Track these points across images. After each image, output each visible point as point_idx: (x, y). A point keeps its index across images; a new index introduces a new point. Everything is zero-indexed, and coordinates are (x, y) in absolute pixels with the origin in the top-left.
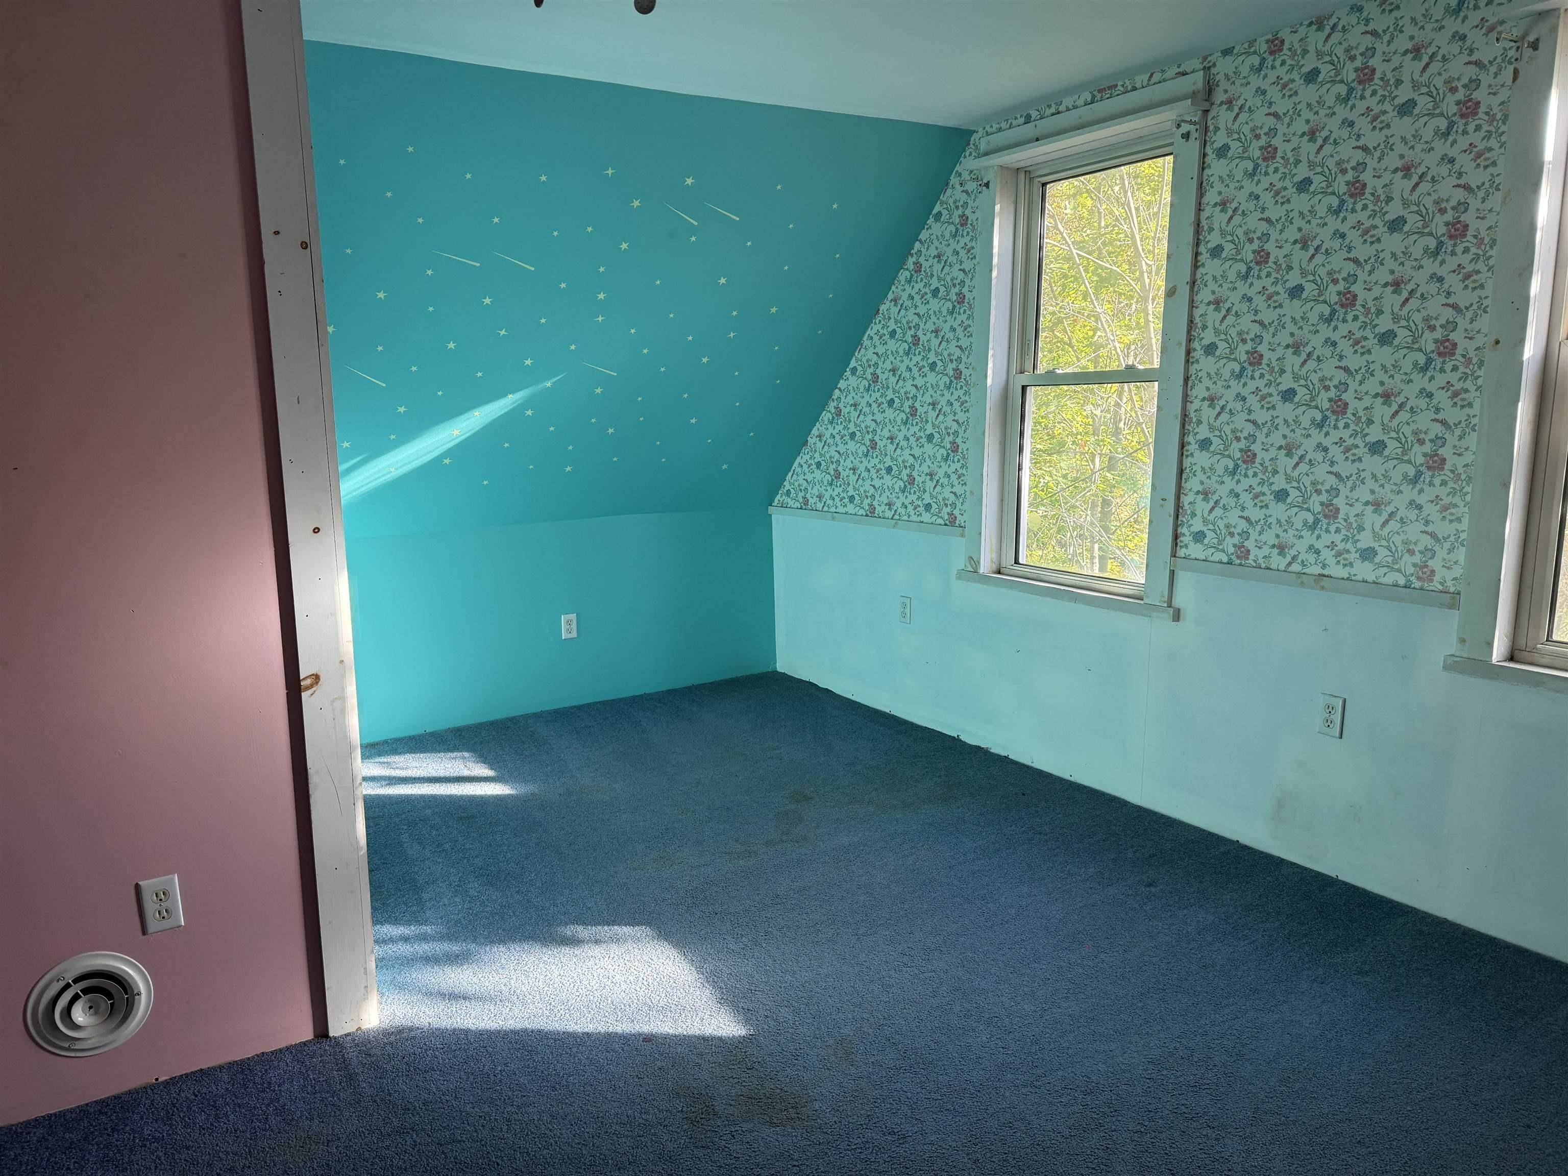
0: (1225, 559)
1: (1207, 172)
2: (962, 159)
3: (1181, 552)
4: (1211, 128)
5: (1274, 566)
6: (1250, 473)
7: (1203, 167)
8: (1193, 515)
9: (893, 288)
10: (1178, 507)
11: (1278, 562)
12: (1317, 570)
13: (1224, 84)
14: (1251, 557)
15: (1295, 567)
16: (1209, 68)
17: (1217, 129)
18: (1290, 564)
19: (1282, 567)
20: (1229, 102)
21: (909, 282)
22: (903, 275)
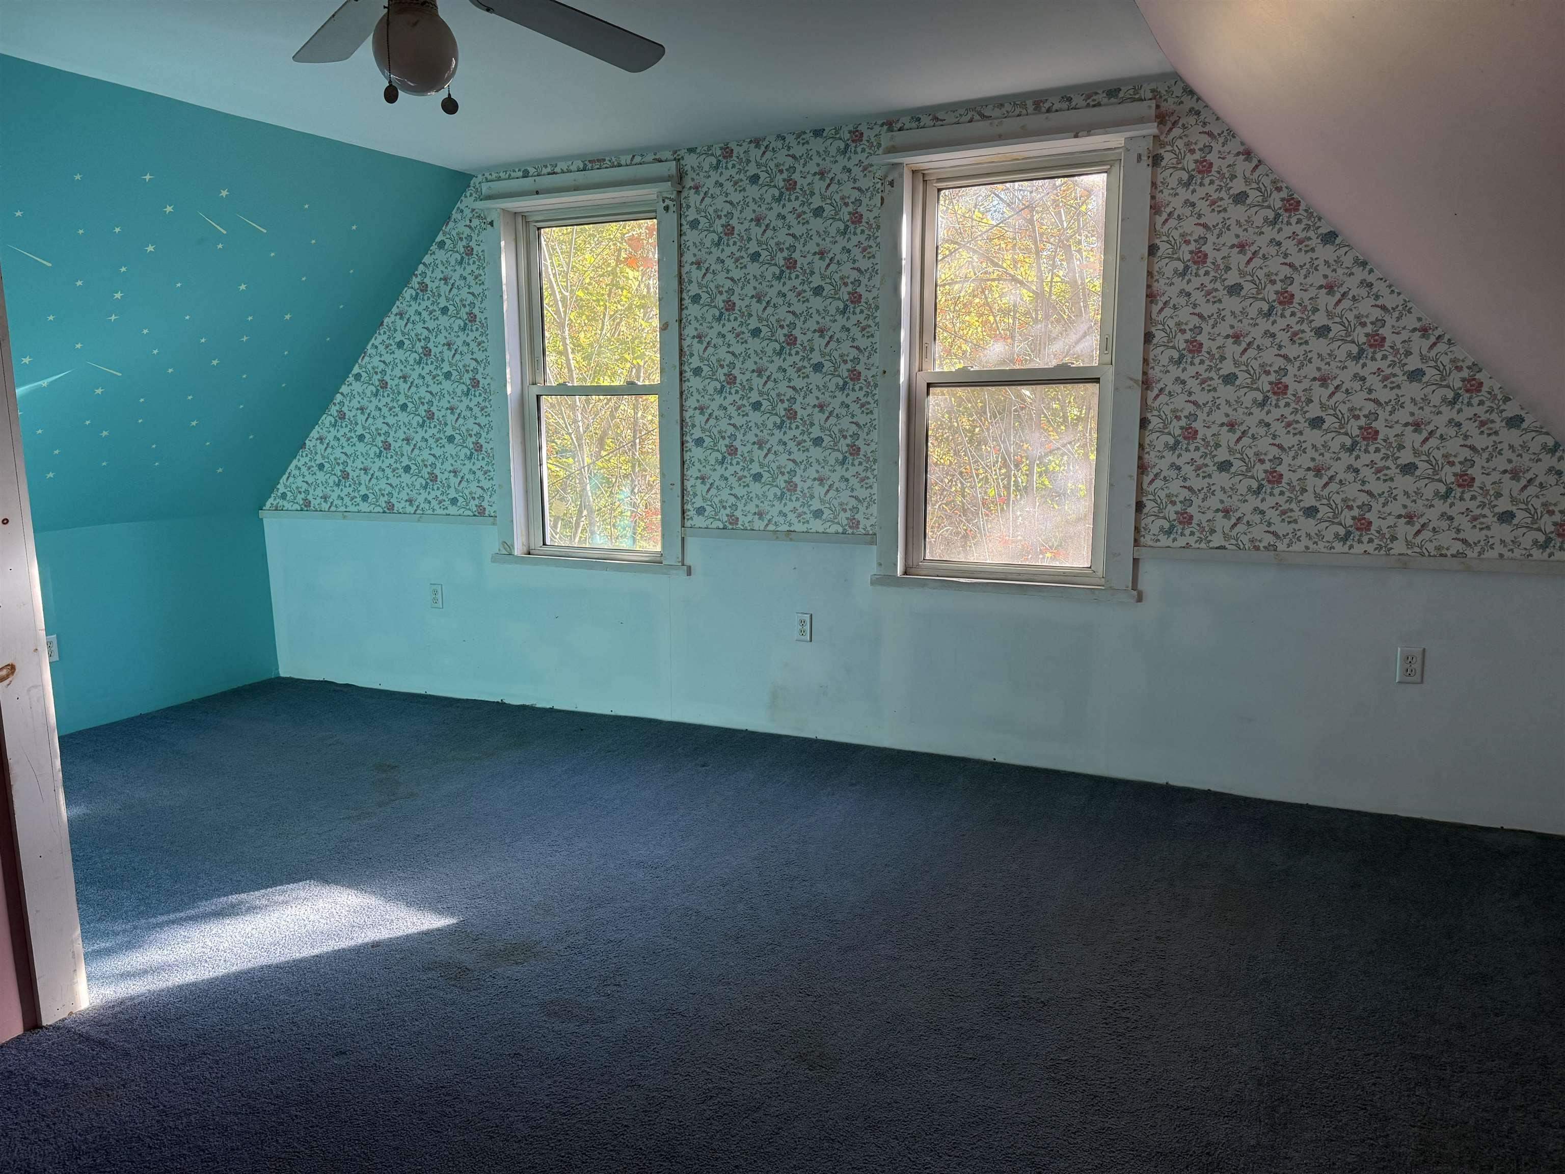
0: (721, 526)
1: (683, 238)
2: (463, 198)
3: (688, 524)
4: (684, 205)
5: (756, 528)
6: (734, 462)
7: (681, 234)
8: (695, 495)
9: (398, 303)
10: (683, 489)
11: (759, 524)
12: (785, 528)
13: (691, 174)
14: (740, 523)
15: (771, 527)
16: (679, 160)
17: (688, 207)
18: (767, 525)
19: (762, 528)
20: (697, 188)
21: (415, 299)
22: (408, 293)
